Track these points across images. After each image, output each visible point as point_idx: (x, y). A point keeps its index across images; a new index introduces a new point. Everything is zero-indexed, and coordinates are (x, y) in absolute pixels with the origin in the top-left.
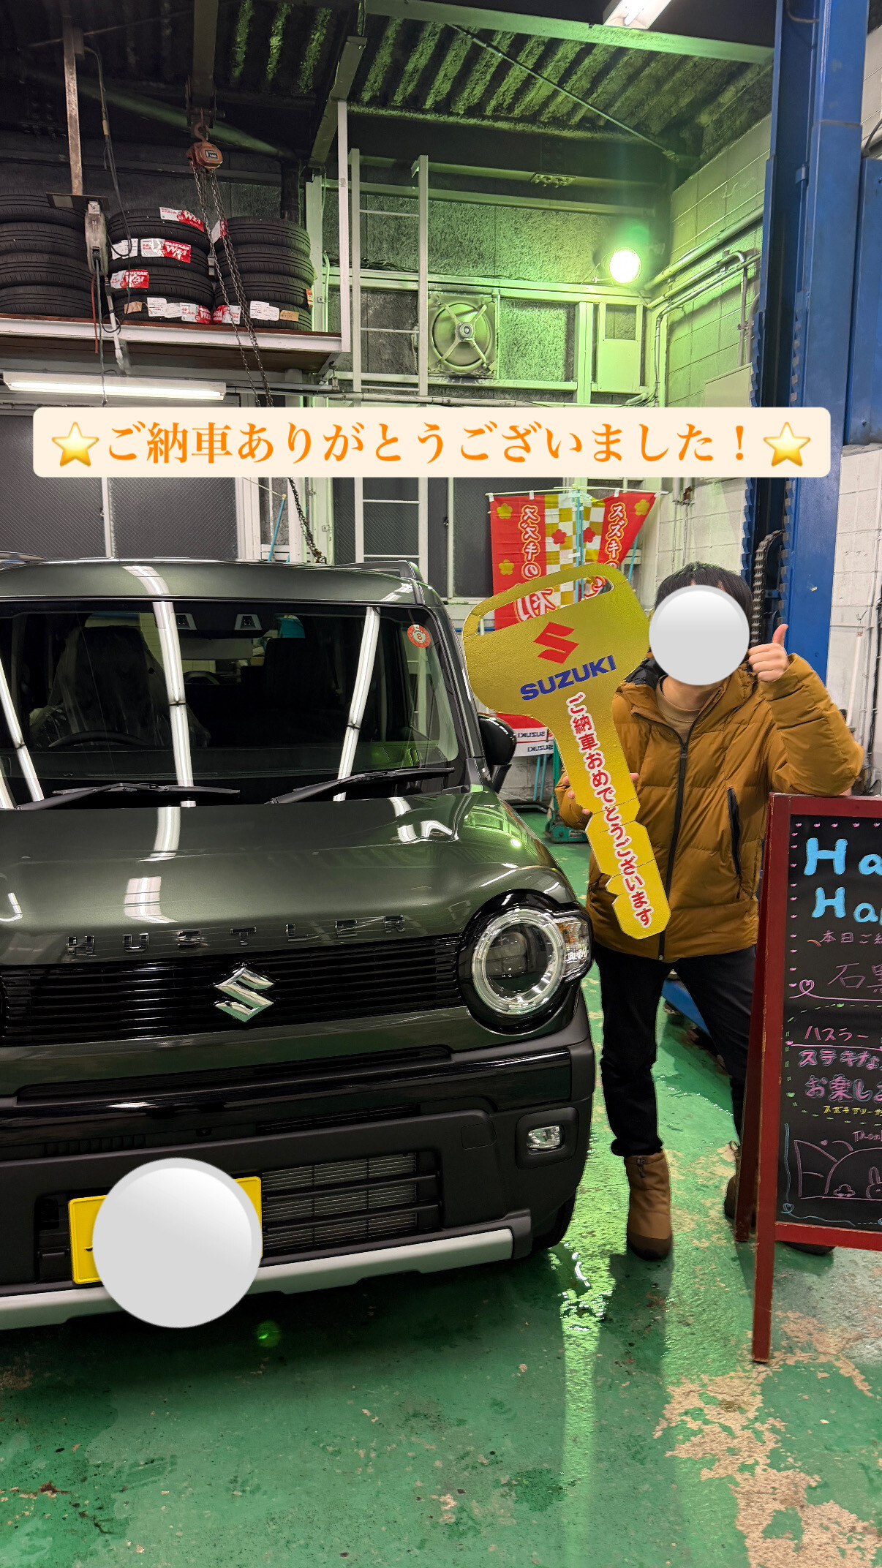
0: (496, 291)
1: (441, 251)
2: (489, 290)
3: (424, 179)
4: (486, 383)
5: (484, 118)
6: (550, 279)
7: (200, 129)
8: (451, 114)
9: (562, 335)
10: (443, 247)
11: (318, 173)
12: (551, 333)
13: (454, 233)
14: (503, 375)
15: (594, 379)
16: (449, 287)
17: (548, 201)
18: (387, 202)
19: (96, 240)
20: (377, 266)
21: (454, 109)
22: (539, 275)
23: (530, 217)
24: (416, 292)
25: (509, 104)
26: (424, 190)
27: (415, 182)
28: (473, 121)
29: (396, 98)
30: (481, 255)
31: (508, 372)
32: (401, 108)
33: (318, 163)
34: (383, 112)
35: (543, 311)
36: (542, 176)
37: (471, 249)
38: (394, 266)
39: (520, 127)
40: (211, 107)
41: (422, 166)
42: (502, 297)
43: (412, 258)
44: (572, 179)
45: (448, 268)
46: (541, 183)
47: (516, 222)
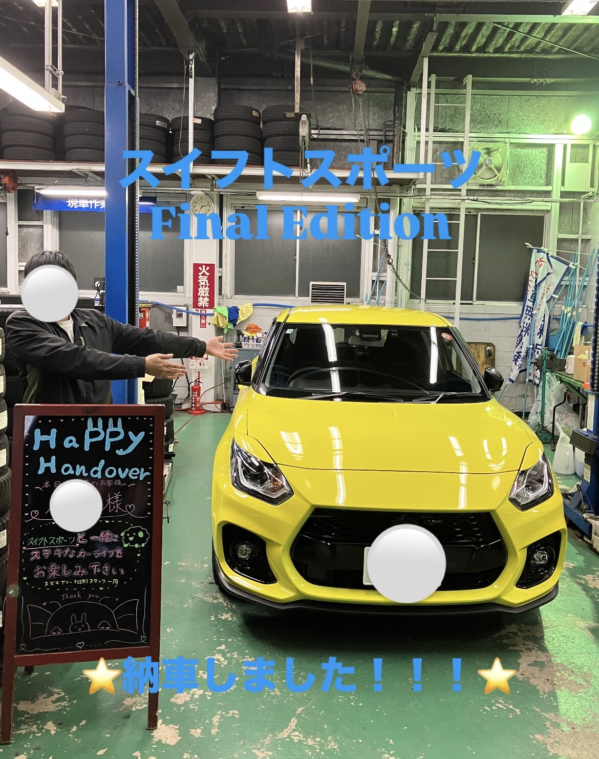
0: (507, 140)
1: (478, 120)
2: (503, 140)
3: (469, 86)
4: (500, 188)
5: (504, 53)
6: (539, 132)
7: (355, 74)
8: (485, 52)
9: (545, 161)
10: (479, 119)
11: (414, 86)
12: (539, 161)
13: (485, 112)
14: (510, 183)
15: (563, 184)
16: (481, 139)
17: (539, 92)
18: (449, 98)
19: (304, 132)
20: (443, 130)
21: (487, 50)
22: (533, 130)
23: (529, 100)
24: (462, 143)
25: (518, 45)
26: (469, 90)
27: (465, 87)
28: (498, 55)
29: (456, 47)
30: (500, 122)
31: (513, 181)
32: (459, 52)
33: (414, 83)
34: (450, 55)
35: (534, 149)
36: (536, 80)
37: (495, 119)
38: (452, 130)
39: (524, 56)
40: (362, 64)
41: (469, 79)
42: (510, 143)
43: (462, 125)
44: (552, 80)
45: (481, 129)
46: (535, 83)
47: (520, 104)
